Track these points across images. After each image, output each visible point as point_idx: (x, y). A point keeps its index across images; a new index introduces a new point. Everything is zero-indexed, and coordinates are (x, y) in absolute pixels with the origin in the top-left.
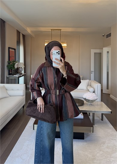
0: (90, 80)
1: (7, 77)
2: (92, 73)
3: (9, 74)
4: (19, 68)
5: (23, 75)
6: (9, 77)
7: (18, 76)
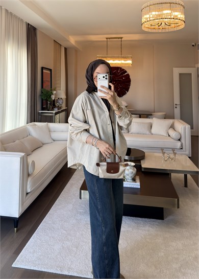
1: (39, 113)
3: (43, 109)
5: (62, 111)
6: (42, 113)
7: (54, 112)
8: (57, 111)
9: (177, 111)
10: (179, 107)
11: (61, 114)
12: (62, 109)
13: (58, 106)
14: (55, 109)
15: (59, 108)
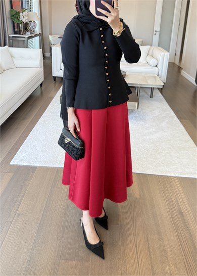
0: (152, 46)
1: (9, 37)
2: (155, 34)
3: (15, 33)
4: (31, 21)
5: (36, 35)
6: (12, 37)
7: (27, 36)
8: (30, 35)
9: (156, 39)
10: (158, 34)
11: (33, 39)
12: (35, 34)
13: (31, 30)
14: (27, 33)
15: (32, 32)
